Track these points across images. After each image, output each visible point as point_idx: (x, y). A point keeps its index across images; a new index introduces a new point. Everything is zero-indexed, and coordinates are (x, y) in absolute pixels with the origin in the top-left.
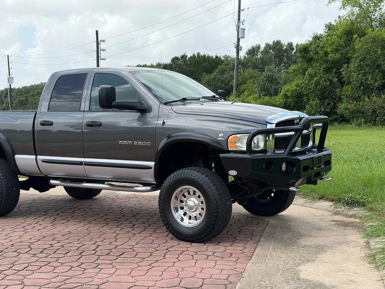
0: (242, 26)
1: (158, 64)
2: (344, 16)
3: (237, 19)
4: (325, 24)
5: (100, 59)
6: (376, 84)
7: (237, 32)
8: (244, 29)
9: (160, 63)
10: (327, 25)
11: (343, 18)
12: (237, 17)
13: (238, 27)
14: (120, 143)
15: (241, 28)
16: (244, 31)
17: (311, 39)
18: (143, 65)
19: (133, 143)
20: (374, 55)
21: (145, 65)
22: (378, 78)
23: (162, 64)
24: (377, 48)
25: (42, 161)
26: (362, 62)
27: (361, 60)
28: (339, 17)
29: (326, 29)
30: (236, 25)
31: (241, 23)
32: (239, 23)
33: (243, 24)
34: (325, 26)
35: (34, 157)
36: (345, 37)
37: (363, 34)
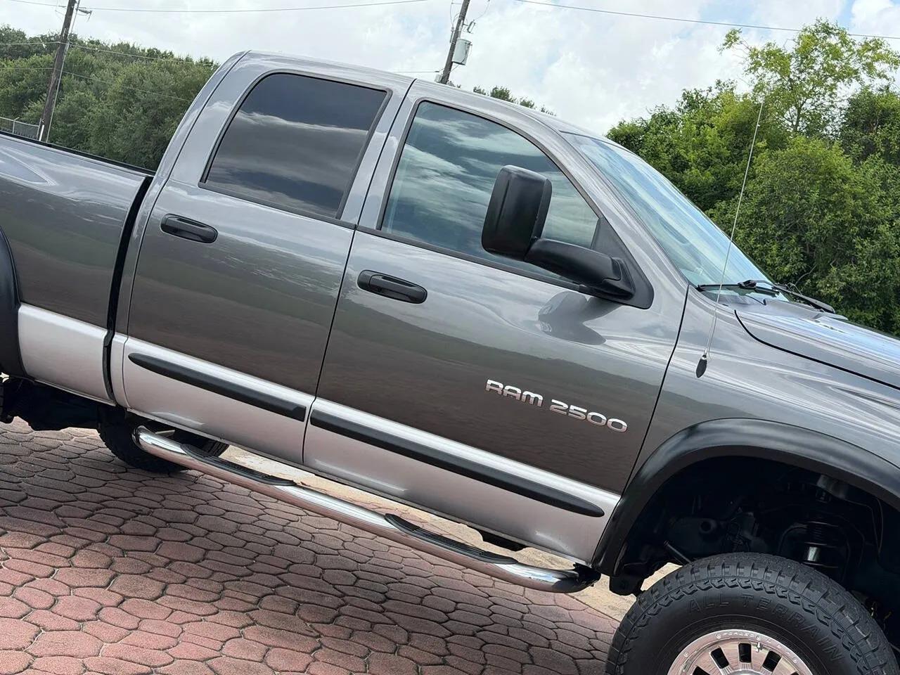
0: (464, 35)
1: (205, 60)
2: (730, 85)
3: (459, 15)
4: (684, 90)
5: (77, 10)
6: (786, 269)
7: (450, 45)
8: (469, 44)
9: (210, 61)
10: (688, 93)
11: (725, 88)
12: (459, 9)
13: (456, 34)
14: (488, 387)
15: (462, 38)
16: (468, 47)
17: (648, 118)
18: (165, 53)
19: (547, 402)
20: (800, 199)
21: (171, 53)
22: (793, 258)
23: (214, 63)
24: (812, 184)
25: (129, 357)
26: (764, 208)
27: (762, 203)
28: (719, 83)
29: (682, 103)
30: (453, 28)
31: (465, 28)
32: (460, 27)
33: (468, 29)
34: (684, 93)
35: (101, 334)
36: (732, 137)
37: (777, 142)
